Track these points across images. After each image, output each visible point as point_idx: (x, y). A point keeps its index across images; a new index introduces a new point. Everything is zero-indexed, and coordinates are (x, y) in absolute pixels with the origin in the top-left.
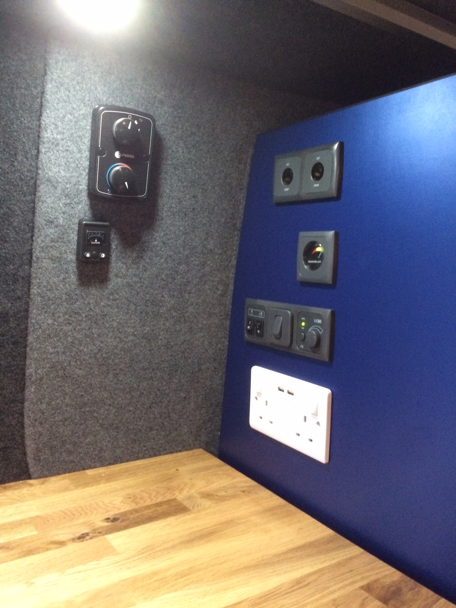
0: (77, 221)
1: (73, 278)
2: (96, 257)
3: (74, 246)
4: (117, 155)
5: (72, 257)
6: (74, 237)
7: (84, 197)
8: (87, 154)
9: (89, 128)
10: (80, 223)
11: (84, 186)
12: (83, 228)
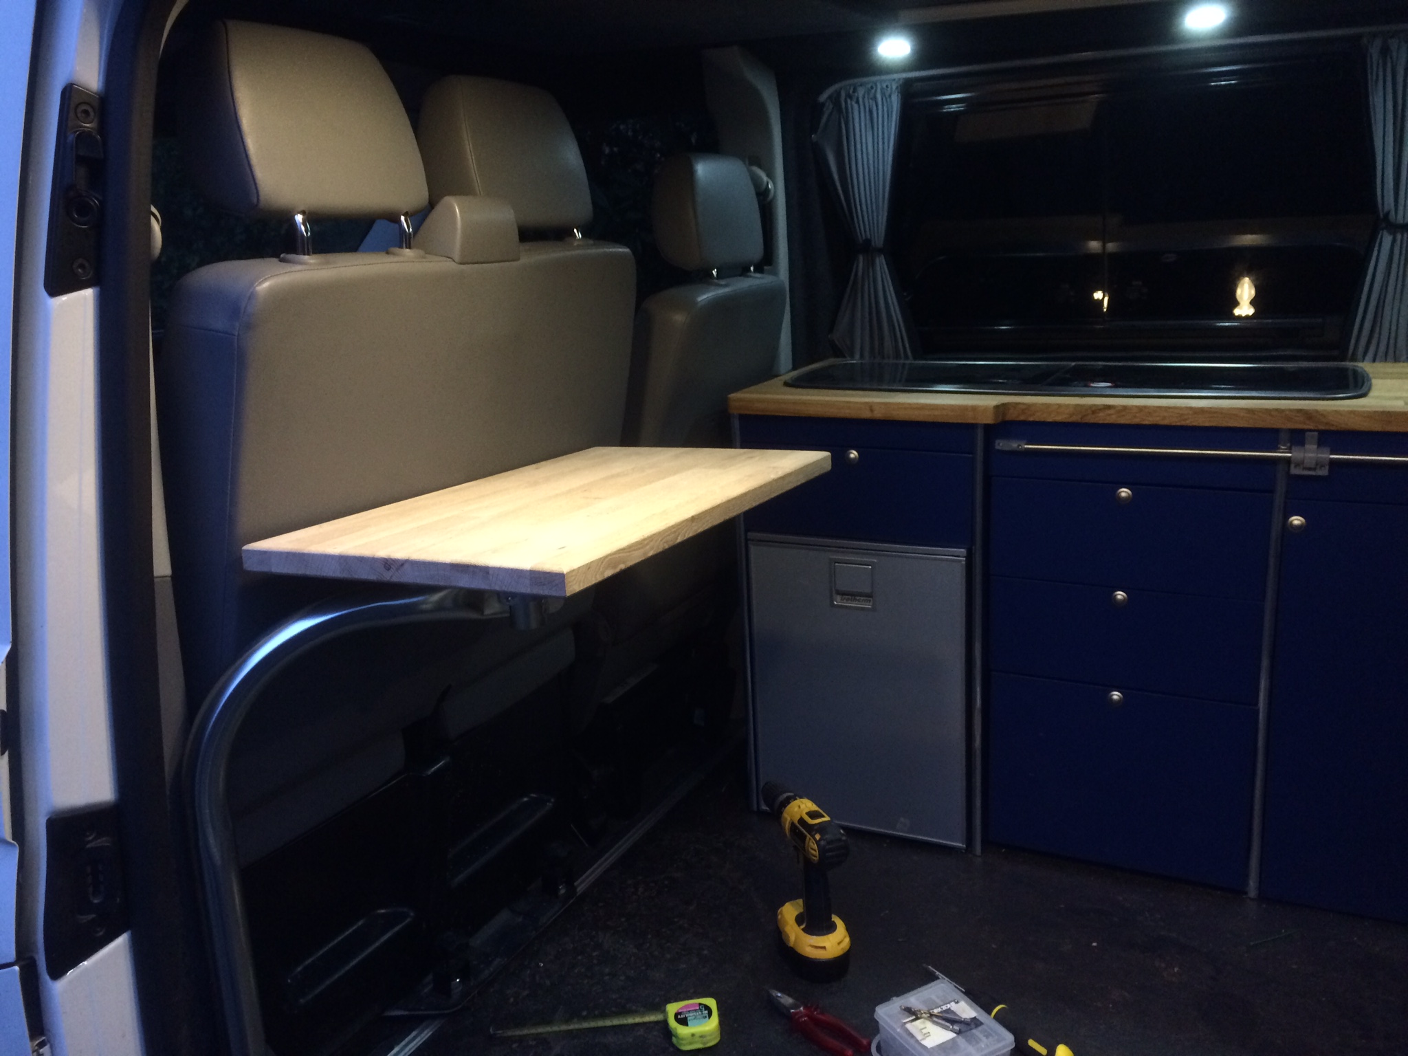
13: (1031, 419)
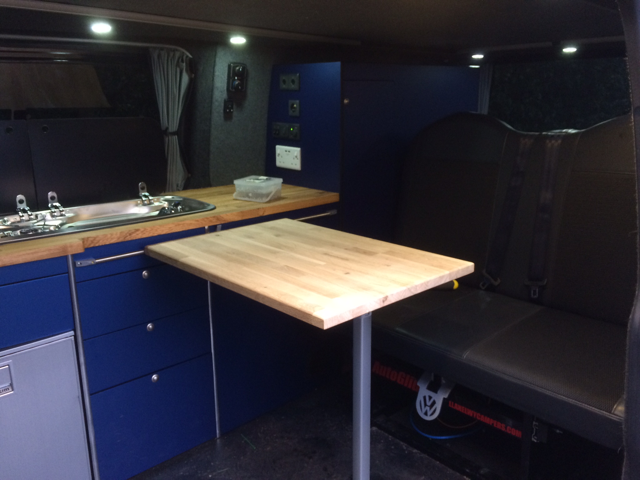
0: (223, 100)
1: (222, 118)
2: (230, 111)
3: (223, 108)
4: (236, 78)
5: (222, 111)
6: (223, 105)
7: (226, 92)
8: (226, 78)
9: (227, 70)
10: (225, 101)
11: (225, 88)
12: (225, 102)
13: (97, 245)
